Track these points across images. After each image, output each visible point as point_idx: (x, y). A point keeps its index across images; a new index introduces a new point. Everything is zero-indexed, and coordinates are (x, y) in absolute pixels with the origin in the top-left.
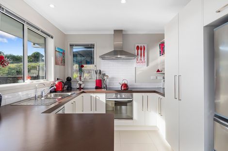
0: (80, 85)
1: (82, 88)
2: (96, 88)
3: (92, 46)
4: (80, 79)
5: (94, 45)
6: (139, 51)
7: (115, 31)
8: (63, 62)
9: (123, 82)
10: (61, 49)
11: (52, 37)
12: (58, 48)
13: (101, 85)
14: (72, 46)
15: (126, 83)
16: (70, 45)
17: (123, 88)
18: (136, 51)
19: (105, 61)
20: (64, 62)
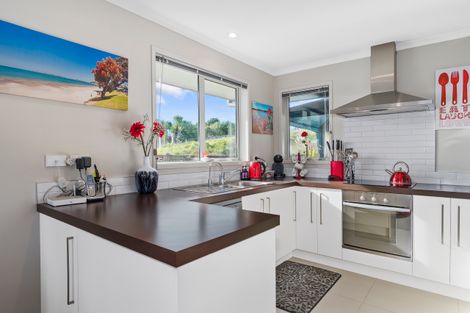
0: (299, 171)
1: (303, 178)
2: (331, 179)
3: (324, 92)
4: (299, 159)
5: (328, 89)
6: (449, 87)
7: (375, 49)
8: (270, 128)
9: (397, 169)
10: (263, 105)
11: (245, 87)
12: (257, 104)
13: (343, 174)
14: (285, 96)
15: (404, 169)
16: (284, 96)
17: (394, 183)
18: (439, 88)
19: (352, 119)
20: (272, 129)
